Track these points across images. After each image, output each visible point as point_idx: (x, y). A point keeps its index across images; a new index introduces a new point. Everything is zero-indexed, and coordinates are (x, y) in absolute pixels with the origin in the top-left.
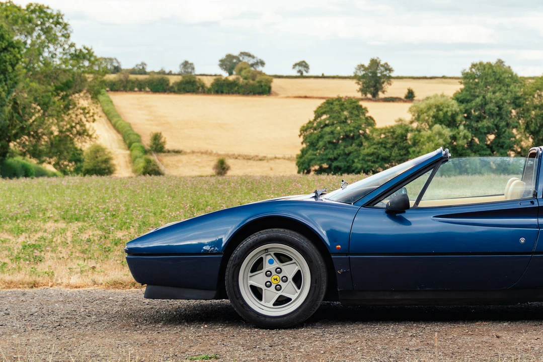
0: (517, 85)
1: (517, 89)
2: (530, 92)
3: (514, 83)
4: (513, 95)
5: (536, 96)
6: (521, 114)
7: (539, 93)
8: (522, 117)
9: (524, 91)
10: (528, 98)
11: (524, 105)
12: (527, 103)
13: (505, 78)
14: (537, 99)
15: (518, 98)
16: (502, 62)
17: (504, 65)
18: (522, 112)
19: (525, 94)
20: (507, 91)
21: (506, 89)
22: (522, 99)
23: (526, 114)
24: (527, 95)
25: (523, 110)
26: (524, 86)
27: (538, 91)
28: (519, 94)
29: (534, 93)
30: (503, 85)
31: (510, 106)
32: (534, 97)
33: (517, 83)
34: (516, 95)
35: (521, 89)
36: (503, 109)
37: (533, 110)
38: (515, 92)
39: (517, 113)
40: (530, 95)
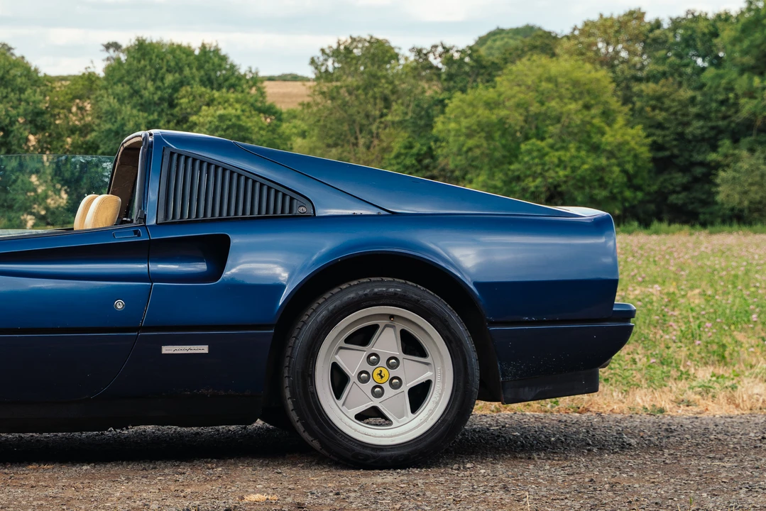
0: (38, 90)
1: (38, 97)
2: (63, 102)
3: (32, 85)
4: (30, 108)
5: (74, 109)
6: (46, 142)
7: (80, 105)
8: (47, 149)
9: (51, 102)
10: (59, 114)
11: (52, 127)
12: (57, 122)
13: (15, 76)
14: (76, 115)
15: (40, 113)
16: (10, 49)
17: (12, 54)
18: (49, 140)
19: (54, 105)
20: (20, 100)
21: (17, 96)
22: (49, 115)
23: (55, 143)
24: (57, 107)
25: (50, 135)
26: (51, 91)
27: (78, 101)
28: (43, 106)
29: (70, 104)
30: (13, 90)
31: (25, 129)
32: (70, 111)
33: (39, 87)
34: (36, 108)
35: (45, 96)
36: (12, 135)
37: (69, 137)
38: (34, 102)
39: (39, 141)
40: (63, 108)
